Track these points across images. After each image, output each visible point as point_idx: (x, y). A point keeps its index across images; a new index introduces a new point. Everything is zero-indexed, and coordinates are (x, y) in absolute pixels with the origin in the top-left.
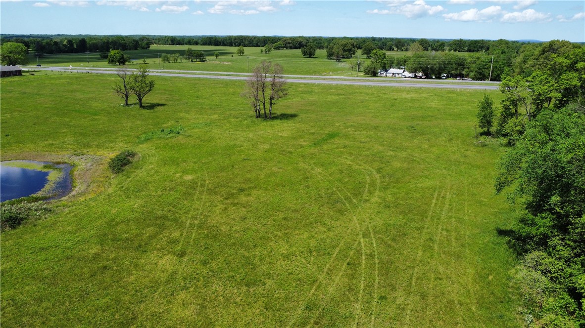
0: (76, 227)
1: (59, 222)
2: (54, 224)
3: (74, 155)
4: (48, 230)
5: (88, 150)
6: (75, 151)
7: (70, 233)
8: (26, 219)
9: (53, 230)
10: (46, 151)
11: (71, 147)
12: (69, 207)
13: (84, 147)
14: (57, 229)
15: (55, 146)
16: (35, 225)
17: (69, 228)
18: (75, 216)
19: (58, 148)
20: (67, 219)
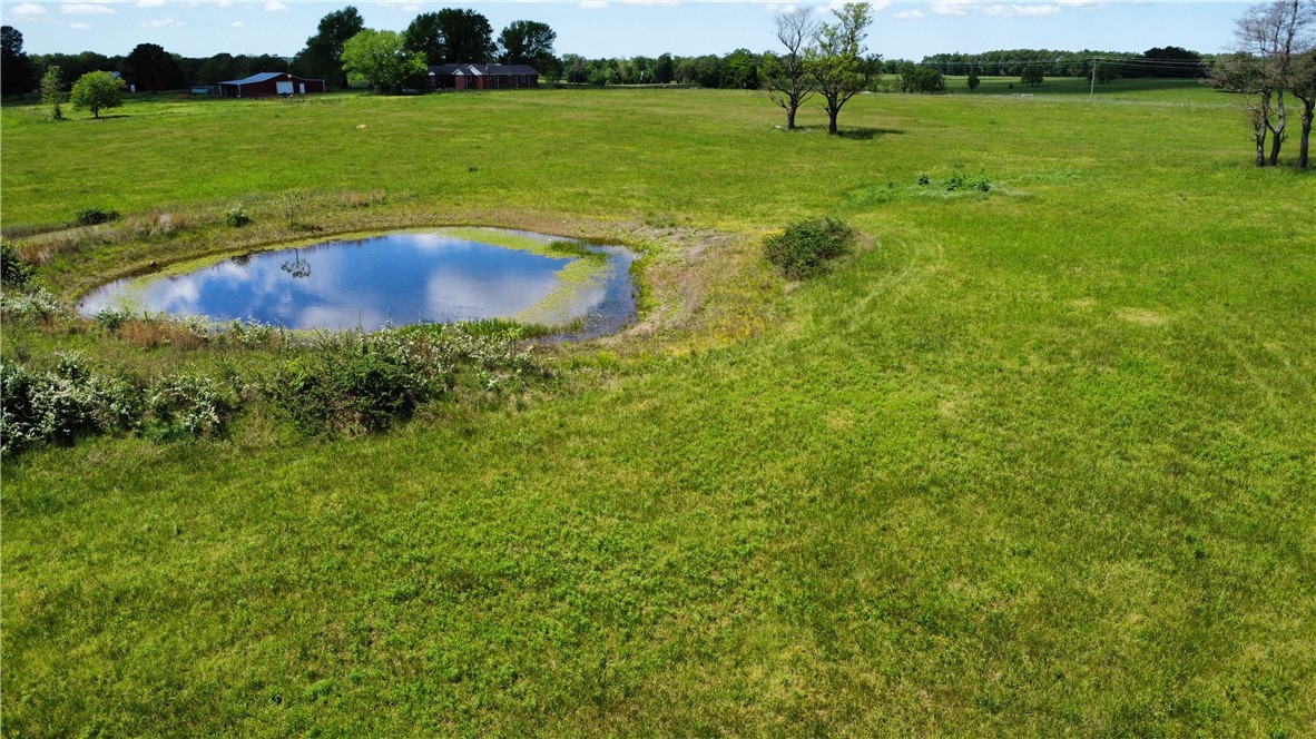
0: (657, 472)
1: (578, 433)
2: (553, 439)
3: (648, 223)
4: (518, 468)
5: (691, 216)
6: (650, 214)
7: (626, 504)
8: (438, 396)
9: (545, 469)
10: (566, 210)
11: (639, 205)
12: (626, 374)
13: (679, 207)
14: (562, 471)
15: (595, 198)
16: (468, 433)
17: (621, 473)
18: (653, 415)
19: (601, 203)
20: (612, 427)
